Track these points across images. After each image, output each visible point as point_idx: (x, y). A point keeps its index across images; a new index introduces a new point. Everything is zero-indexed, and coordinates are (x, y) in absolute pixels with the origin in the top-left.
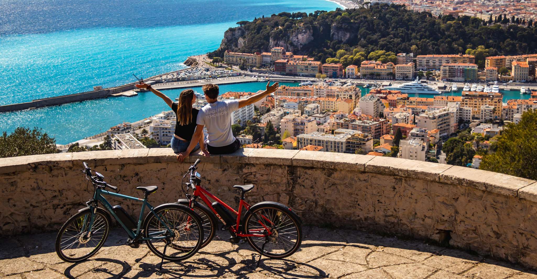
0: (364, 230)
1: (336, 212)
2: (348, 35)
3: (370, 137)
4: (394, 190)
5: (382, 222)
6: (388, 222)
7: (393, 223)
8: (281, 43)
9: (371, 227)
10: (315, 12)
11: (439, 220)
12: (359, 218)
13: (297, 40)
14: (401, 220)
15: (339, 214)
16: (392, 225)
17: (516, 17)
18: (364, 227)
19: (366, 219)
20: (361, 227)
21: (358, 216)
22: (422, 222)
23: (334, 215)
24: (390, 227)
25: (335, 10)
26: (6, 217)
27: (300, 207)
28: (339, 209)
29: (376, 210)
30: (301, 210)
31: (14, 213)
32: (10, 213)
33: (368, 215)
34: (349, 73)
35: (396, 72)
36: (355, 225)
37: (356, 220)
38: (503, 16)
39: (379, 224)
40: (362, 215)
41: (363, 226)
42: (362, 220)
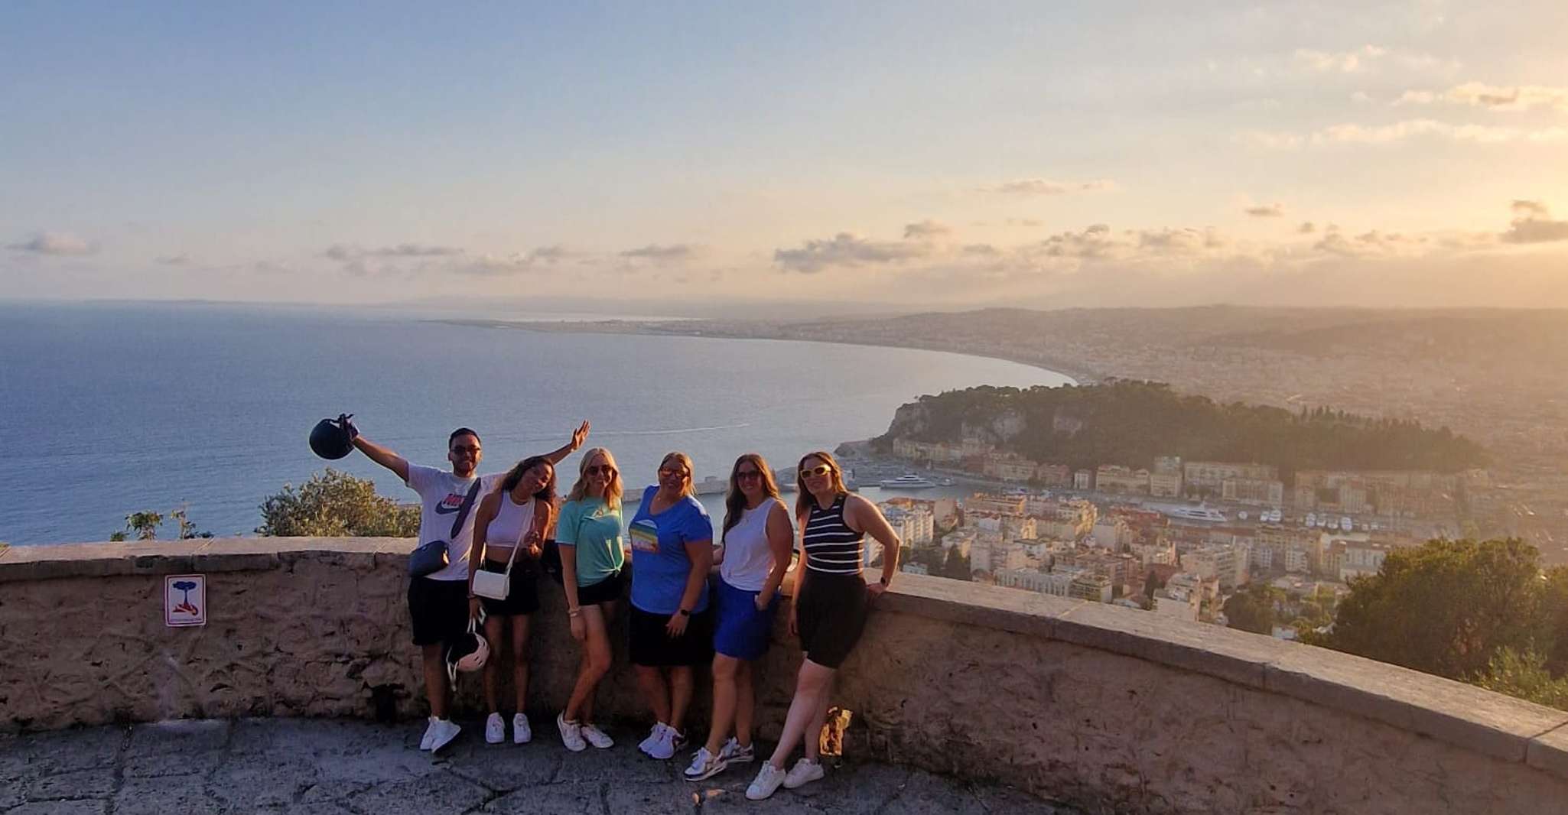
0: (1046, 797)
1: (976, 738)
2: (1080, 425)
3: (1107, 582)
4: (1131, 698)
5: (1095, 781)
6: (1112, 783)
7: (1123, 788)
8: (979, 430)
9: (1066, 790)
10: (1032, 387)
11: (1260, 799)
12: (1033, 761)
13: (1001, 427)
14: (1147, 783)
15: (984, 744)
16: (1123, 794)
17: (1345, 412)
18: (1046, 788)
19: (1053, 765)
20: (1040, 788)
21: (1033, 756)
22: (1207, 796)
23: (972, 746)
24: (1116, 797)
25: (1061, 386)
26: (218, 671)
27: (887, 715)
28: (983, 730)
29: (1082, 747)
30: (889, 723)
31: (237, 665)
32: (227, 663)
33: (1057, 756)
34: (1078, 481)
35: (1152, 484)
36: (1025, 780)
37: (1028, 767)
38: (1324, 409)
39: (1087, 785)
40: (1043, 755)
41: (1045, 783)
42: (1043, 769)
